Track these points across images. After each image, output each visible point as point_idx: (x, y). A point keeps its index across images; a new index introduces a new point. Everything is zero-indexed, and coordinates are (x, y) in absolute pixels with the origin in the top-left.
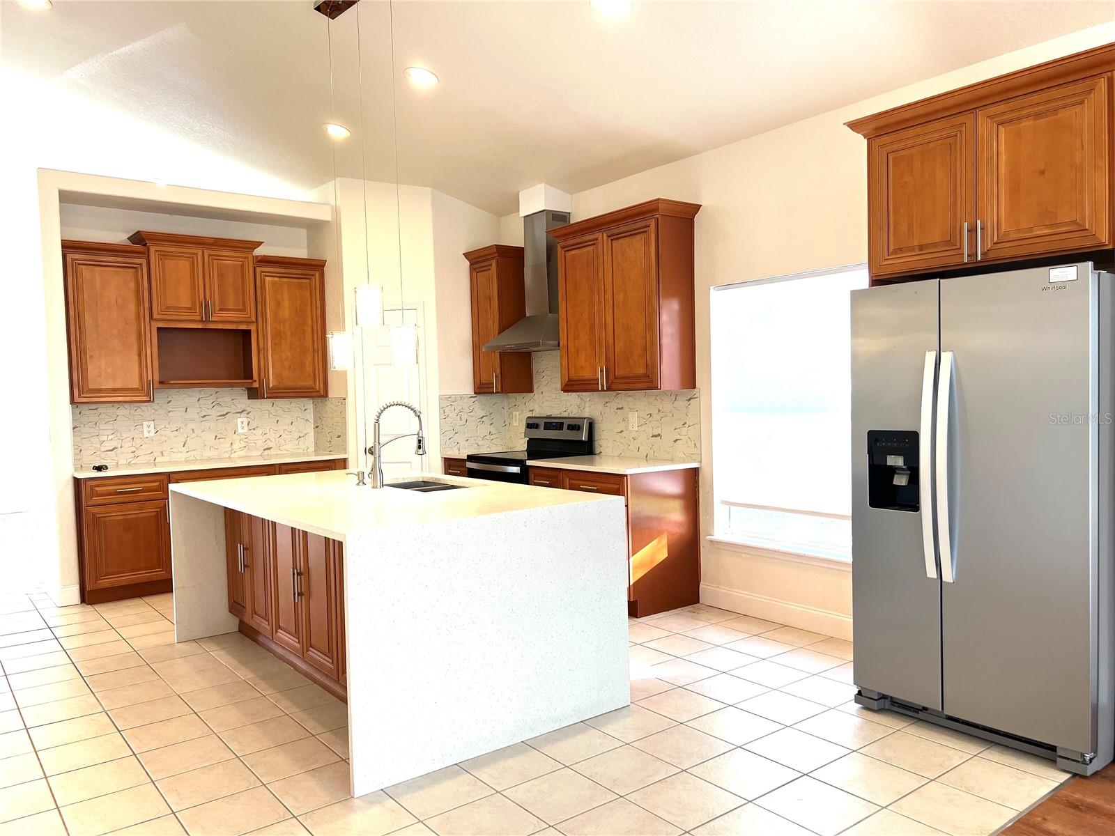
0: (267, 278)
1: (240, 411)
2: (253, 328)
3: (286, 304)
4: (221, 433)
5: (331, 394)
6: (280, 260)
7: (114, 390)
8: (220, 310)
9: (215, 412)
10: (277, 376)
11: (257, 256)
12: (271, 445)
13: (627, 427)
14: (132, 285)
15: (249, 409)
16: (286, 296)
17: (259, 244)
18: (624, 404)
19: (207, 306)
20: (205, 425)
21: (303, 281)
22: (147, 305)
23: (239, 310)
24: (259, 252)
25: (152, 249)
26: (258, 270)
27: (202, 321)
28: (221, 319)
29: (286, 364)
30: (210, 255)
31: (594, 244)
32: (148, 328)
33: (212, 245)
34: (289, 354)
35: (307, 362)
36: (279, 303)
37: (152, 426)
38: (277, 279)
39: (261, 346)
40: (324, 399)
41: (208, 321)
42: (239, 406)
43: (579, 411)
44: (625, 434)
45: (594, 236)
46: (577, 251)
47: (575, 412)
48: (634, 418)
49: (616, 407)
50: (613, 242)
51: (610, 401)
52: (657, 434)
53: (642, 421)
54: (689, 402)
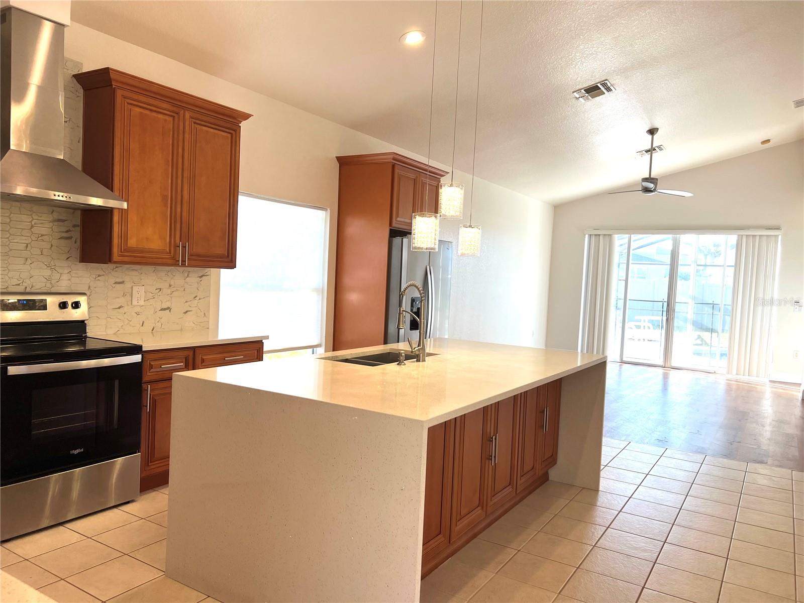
13: (128, 302)
43: (49, 285)
44: (125, 309)
45: (174, 109)
46: (147, 112)
47: (39, 286)
48: (139, 293)
49: (112, 280)
50: (197, 126)
51: (104, 274)
52: (166, 307)
53: (150, 295)
54: (201, 279)
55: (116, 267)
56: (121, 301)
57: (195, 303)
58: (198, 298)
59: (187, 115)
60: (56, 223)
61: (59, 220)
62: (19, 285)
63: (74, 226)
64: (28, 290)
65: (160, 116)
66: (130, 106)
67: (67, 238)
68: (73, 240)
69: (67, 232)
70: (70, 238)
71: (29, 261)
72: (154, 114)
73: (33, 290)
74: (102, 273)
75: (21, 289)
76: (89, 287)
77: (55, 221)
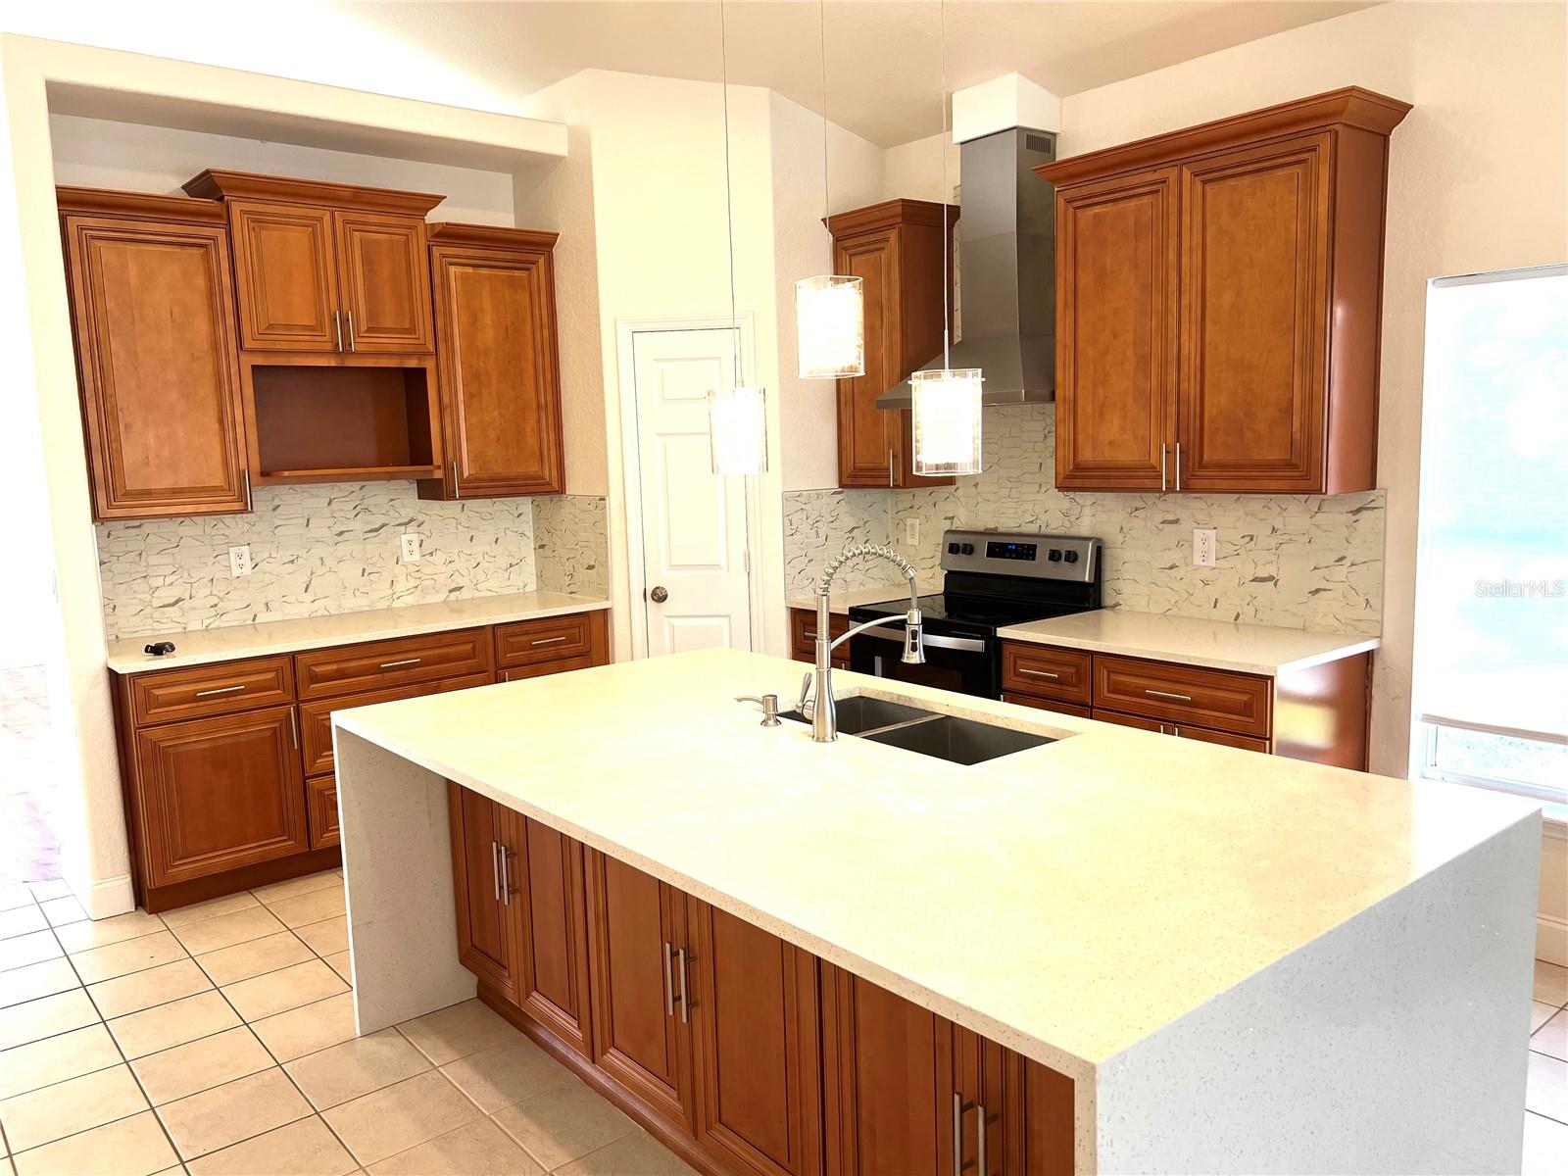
0: (453, 269)
1: (406, 520)
2: (429, 365)
3: (488, 318)
4: (373, 564)
5: (572, 488)
6: (475, 232)
7: (176, 492)
8: (369, 330)
9: (358, 526)
10: (475, 457)
11: (433, 225)
12: (459, 581)
13: (1188, 560)
14: (200, 281)
15: (420, 518)
16: (487, 304)
17: (435, 200)
19: (345, 321)
20: (343, 549)
21: (517, 273)
22: (230, 321)
23: (404, 331)
24: (436, 216)
25: (236, 208)
26: (436, 251)
27: (335, 352)
28: (372, 349)
29: (492, 435)
30: (346, 222)
31: (1158, 191)
32: (234, 369)
33: (349, 201)
34: (496, 413)
35: (528, 429)
36: (476, 318)
37: (247, 556)
38: (470, 270)
39: (446, 399)
40: (556, 498)
41: (347, 352)
42: (403, 512)
44: (1181, 572)
45: (1156, 176)
48: (1205, 543)
49: (1160, 518)
50: (1209, 187)
52: (1267, 575)
53: (1229, 549)
54: (1356, 518)
56: (1174, 556)
57: (1341, 571)
58: (1347, 563)
59: (1186, 173)
62: (1032, 522)
64: (1044, 531)
66: (1079, 212)
71: (1043, 489)
72: (1122, 205)
74: (1140, 504)
76: (1122, 529)
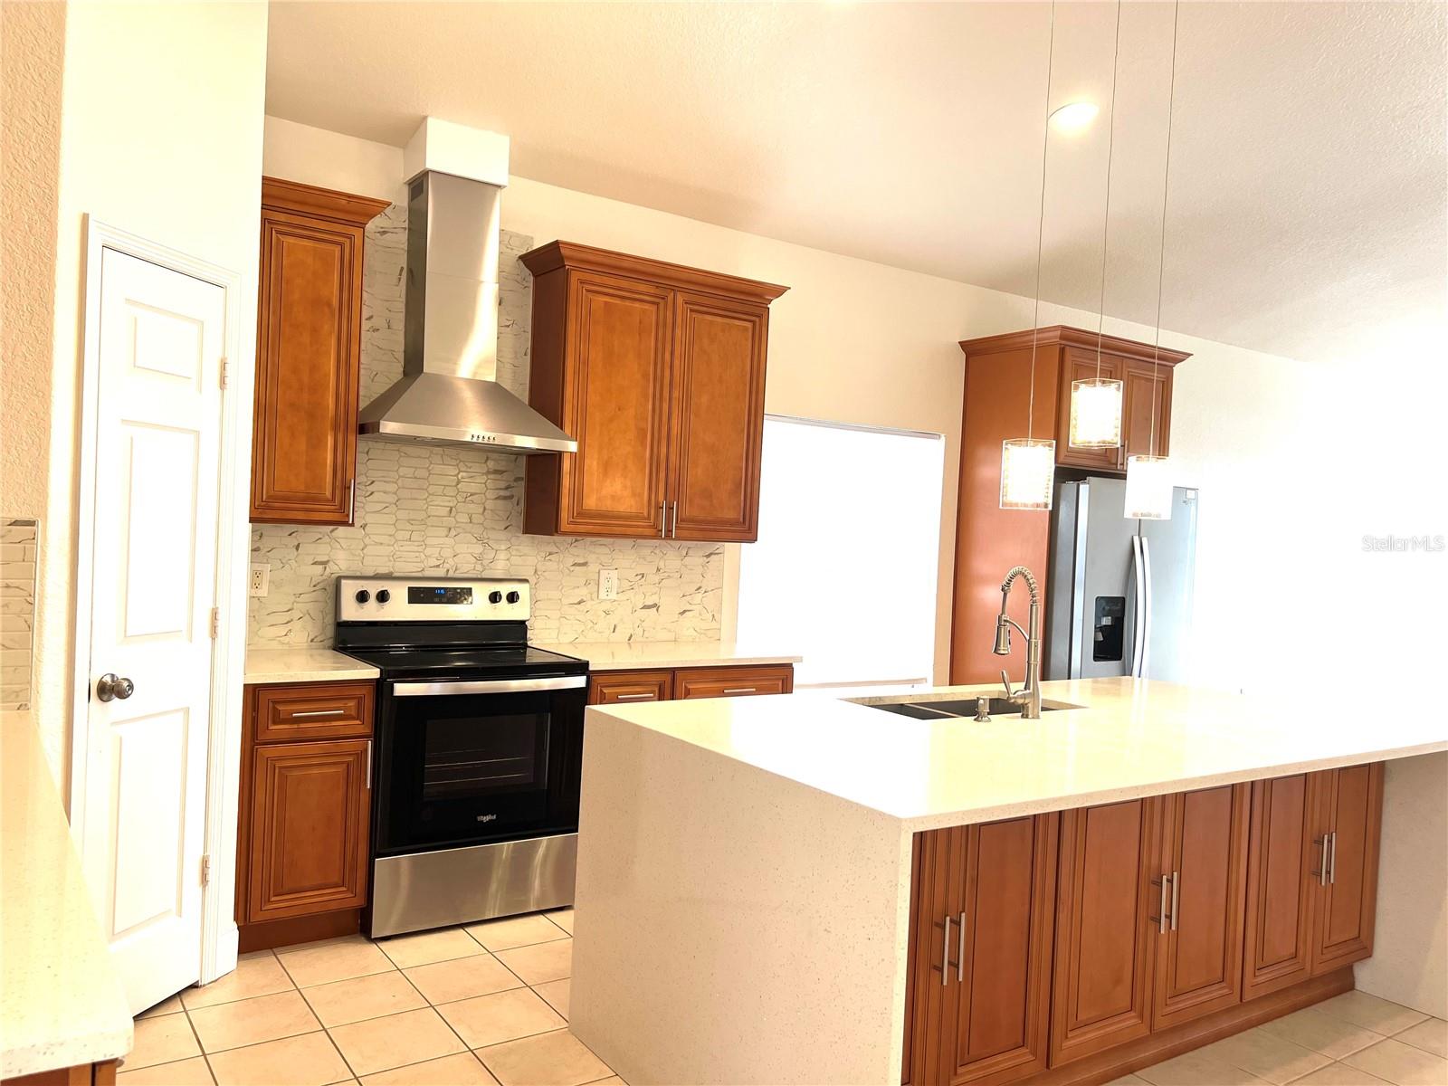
13: (594, 596)
18: (591, 558)
43: (479, 567)
44: (588, 605)
45: (658, 292)
46: (618, 301)
47: (467, 568)
48: (610, 579)
49: (571, 561)
50: (694, 315)
51: (557, 550)
52: (651, 604)
53: (626, 585)
54: (709, 559)
55: (576, 541)
56: (583, 592)
57: (698, 597)
58: (702, 590)
59: (680, 299)
60: (492, 476)
61: (496, 472)
62: (438, 566)
63: (517, 479)
64: (451, 574)
65: (637, 305)
66: (590, 295)
67: (505, 498)
68: (515, 499)
69: (507, 488)
70: (511, 497)
71: (453, 533)
72: (628, 303)
73: (457, 575)
74: (555, 550)
75: (441, 573)
76: (536, 571)
77: (488, 472)
